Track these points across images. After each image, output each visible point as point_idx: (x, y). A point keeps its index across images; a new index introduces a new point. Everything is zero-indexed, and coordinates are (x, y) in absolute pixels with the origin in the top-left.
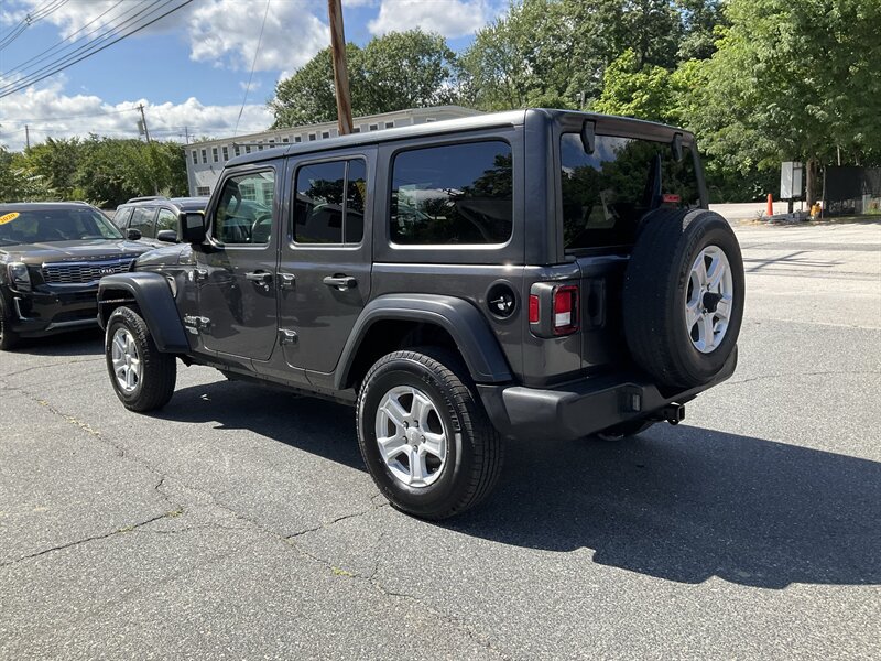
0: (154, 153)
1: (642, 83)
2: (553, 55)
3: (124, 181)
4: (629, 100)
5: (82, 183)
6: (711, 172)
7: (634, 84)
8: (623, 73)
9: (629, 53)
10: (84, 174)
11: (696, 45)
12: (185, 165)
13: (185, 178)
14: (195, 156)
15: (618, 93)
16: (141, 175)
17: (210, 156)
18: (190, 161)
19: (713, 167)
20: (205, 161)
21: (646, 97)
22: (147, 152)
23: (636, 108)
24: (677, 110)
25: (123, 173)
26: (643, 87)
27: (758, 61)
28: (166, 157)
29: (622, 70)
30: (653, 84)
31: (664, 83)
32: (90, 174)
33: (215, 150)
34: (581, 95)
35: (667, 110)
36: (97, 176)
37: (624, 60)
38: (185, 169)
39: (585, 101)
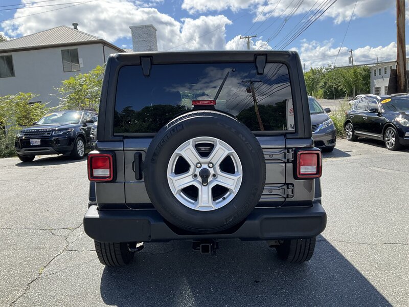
0: (355, 72)
3: (340, 86)
5: (322, 87)
10: (323, 83)
12: (370, 77)
13: (369, 83)
14: (375, 72)
16: (348, 83)
17: (383, 72)
18: (372, 75)
20: (380, 74)
22: (352, 71)
25: (339, 82)
28: (361, 73)
32: (325, 83)
33: (386, 69)
36: (329, 84)
38: (370, 79)
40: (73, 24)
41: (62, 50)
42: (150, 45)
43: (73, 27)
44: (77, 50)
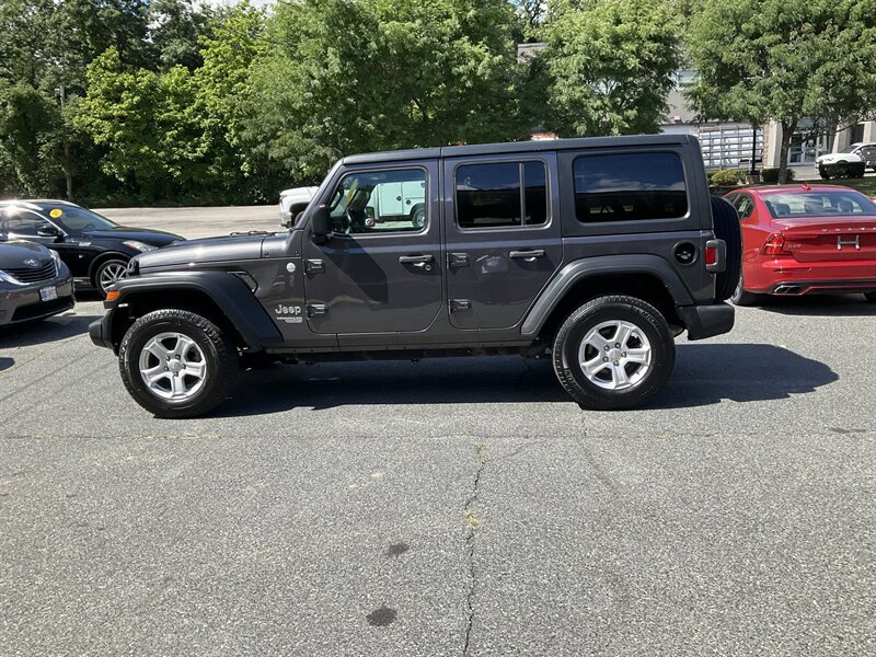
1: (130, 84)
2: (19, 44)
4: (118, 100)
6: (213, 176)
7: (122, 84)
8: (107, 72)
9: (112, 51)
11: (180, 50)
15: (106, 92)
19: (214, 172)
21: (136, 99)
23: (127, 109)
24: (171, 114)
26: (132, 88)
27: (313, 78)
29: (105, 68)
30: (141, 86)
31: (152, 87)
34: (60, 90)
35: (160, 113)
37: (107, 58)
39: (66, 97)
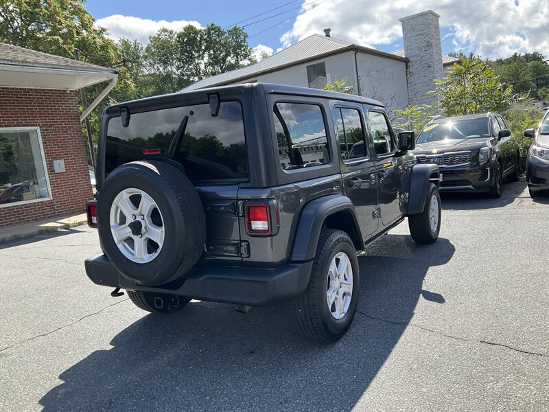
40: (325, 30)
41: (307, 67)
42: (427, 40)
43: (324, 34)
44: (324, 63)
